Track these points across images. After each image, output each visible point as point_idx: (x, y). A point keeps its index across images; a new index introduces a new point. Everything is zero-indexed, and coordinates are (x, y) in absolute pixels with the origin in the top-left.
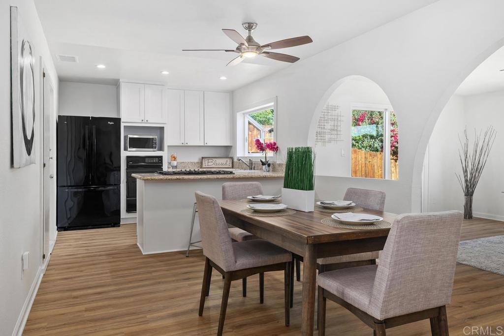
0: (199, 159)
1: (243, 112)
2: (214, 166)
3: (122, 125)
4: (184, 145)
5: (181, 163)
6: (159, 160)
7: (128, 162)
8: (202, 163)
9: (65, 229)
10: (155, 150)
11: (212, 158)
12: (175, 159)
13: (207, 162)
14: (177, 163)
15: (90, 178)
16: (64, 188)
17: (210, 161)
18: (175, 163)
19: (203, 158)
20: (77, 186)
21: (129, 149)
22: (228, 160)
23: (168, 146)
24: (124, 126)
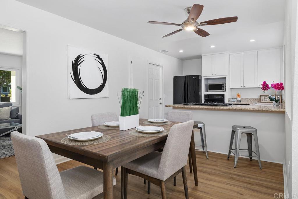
2: (268, 101)
3: (203, 78)
4: (243, 87)
5: (245, 99)
8: (260, 99)
13: (263, 98)
14: (241, 99)
18: (239, 99)
19: (261, 96)
21: (209, 91)
24: (204, 79)
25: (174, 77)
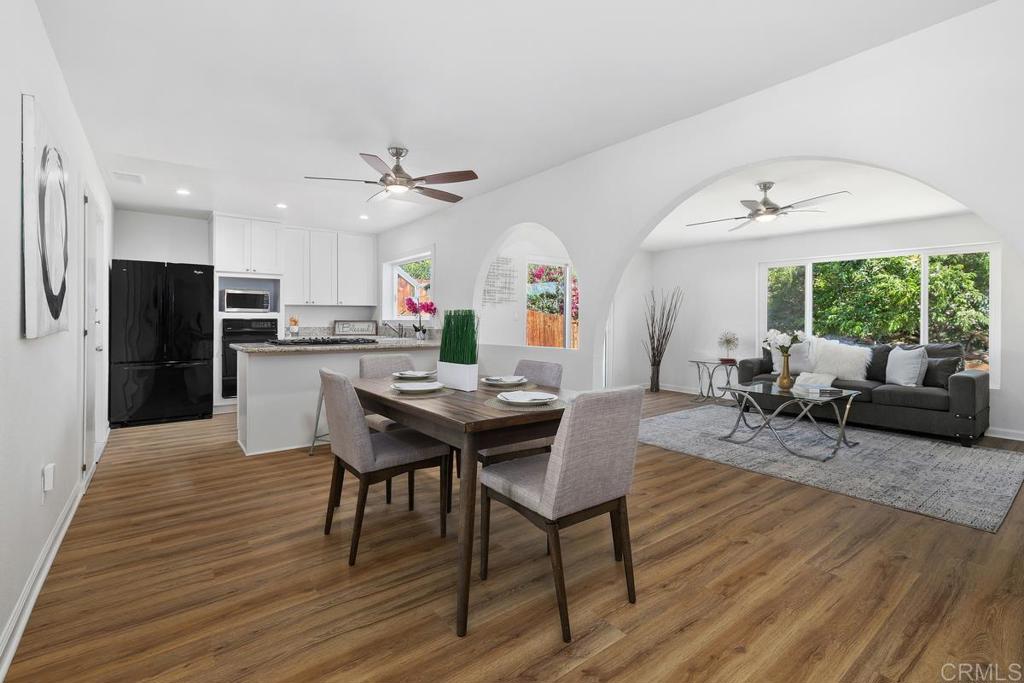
0: (331, 323)
1: (391, 262)
2: (351, 333)
3: (217, 276)
4: (309, 304)
5: (305, 328)
6: (272, 325)
7: (224, 327)
8: (334, 328)
9: (123, 425)
10: (266, 310)
11: (350, 321)
12: (296, 322)
13: (341, 326)
14: (299, 328)
15: (165, 350)
16: (123, 365)
17: (345, 326)
18: (295, 329)
19: (335, 322)
20: (143, 362)
21: (227, 310)
22: (371, 324)
23: (286, 306)
25: (114, 262)
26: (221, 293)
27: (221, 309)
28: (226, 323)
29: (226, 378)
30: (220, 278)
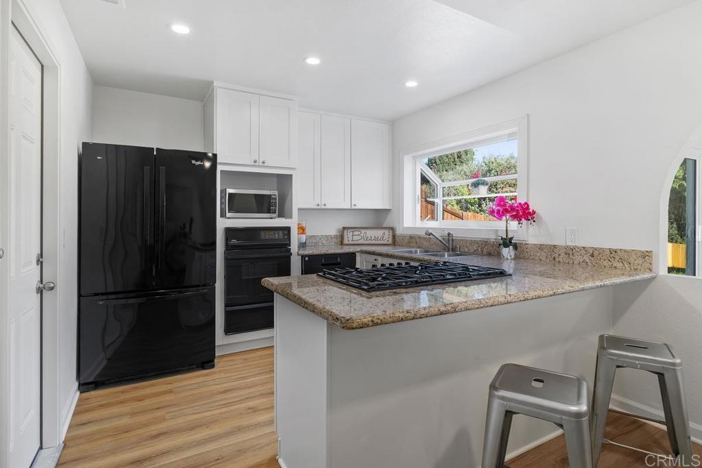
0: (339, 230)
1: (415, 154)
2: (362, 242)
3: (219, 168)
4: (319, 207)
6: (284, 235)
7: (227, 239)
8: (342, 237)
10: (274, 215)
11: (360, 228)
12: (304, 230)
13: (350, 234)
14: (306, 238)
15: (154, 274)
16: (96, 298)
17: (356, 233)
18: (303, 238)
19: (344, 228)
20: (125, 293)
21: (228, 215)
22: (387, 232)
23: (299, 209)
25: (85, 145)
26: (223, 192)
27: (223, 215)
28: (230, 232)
29: (229, 309)
30: (222, 172)
